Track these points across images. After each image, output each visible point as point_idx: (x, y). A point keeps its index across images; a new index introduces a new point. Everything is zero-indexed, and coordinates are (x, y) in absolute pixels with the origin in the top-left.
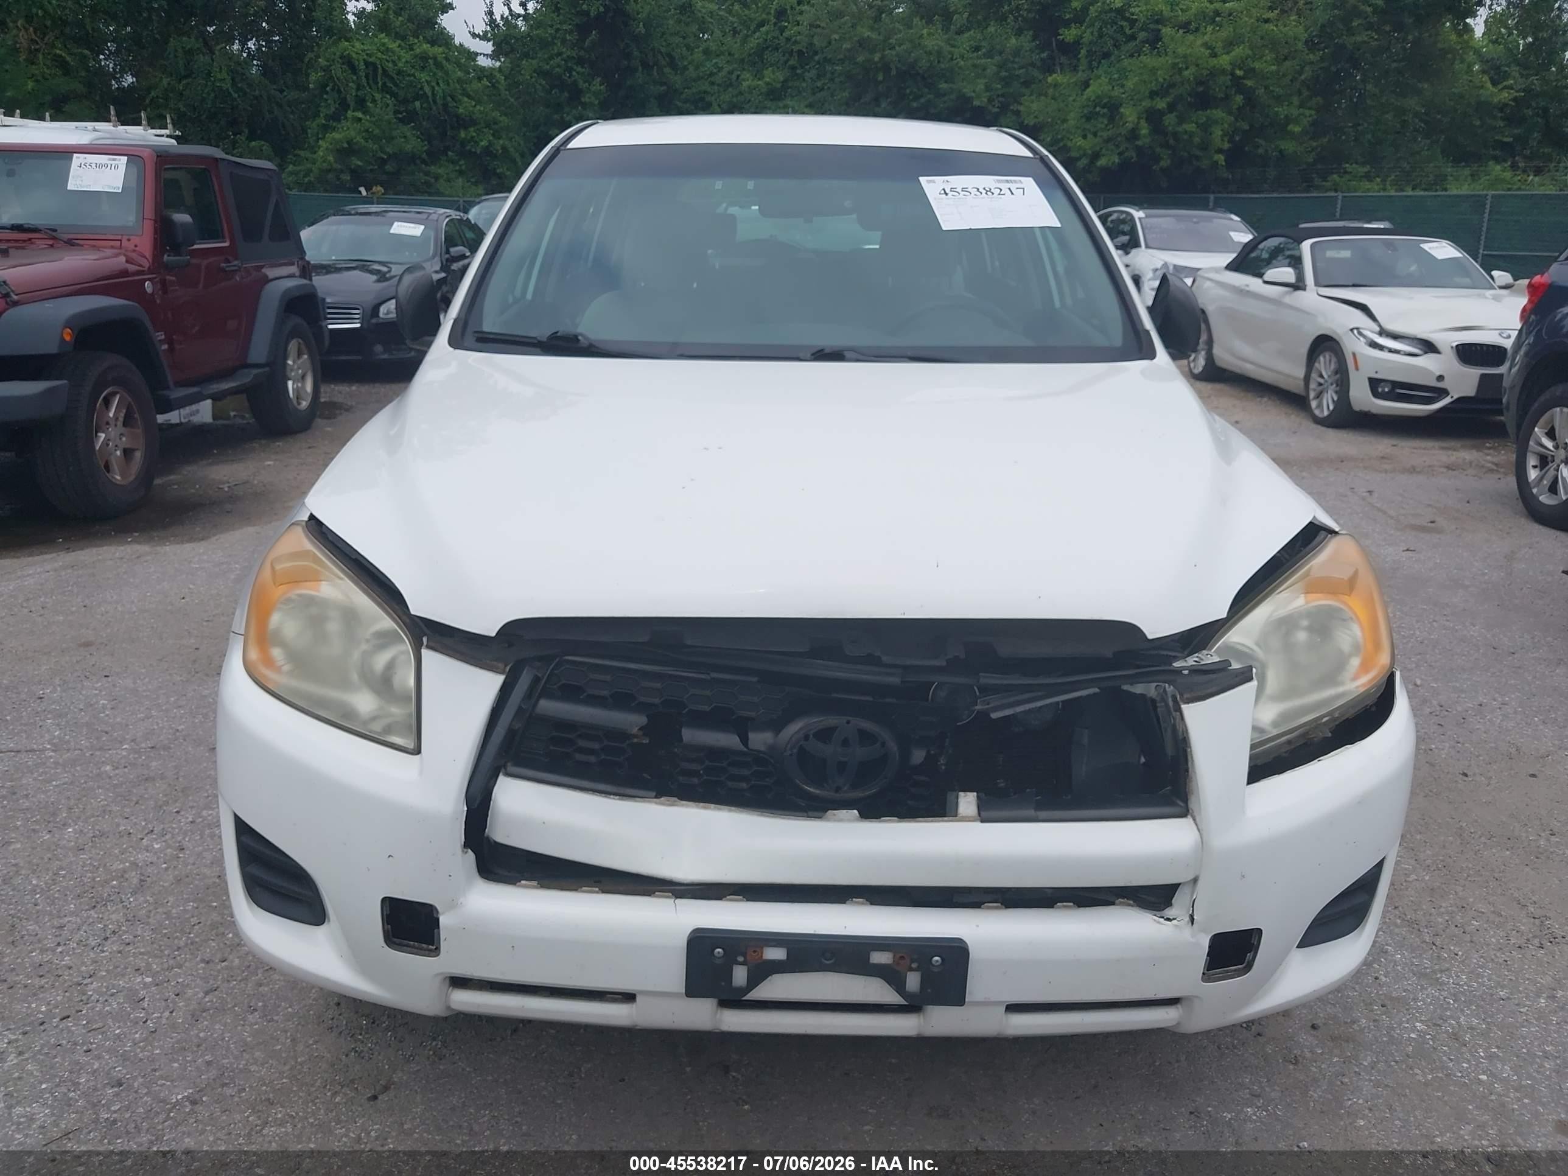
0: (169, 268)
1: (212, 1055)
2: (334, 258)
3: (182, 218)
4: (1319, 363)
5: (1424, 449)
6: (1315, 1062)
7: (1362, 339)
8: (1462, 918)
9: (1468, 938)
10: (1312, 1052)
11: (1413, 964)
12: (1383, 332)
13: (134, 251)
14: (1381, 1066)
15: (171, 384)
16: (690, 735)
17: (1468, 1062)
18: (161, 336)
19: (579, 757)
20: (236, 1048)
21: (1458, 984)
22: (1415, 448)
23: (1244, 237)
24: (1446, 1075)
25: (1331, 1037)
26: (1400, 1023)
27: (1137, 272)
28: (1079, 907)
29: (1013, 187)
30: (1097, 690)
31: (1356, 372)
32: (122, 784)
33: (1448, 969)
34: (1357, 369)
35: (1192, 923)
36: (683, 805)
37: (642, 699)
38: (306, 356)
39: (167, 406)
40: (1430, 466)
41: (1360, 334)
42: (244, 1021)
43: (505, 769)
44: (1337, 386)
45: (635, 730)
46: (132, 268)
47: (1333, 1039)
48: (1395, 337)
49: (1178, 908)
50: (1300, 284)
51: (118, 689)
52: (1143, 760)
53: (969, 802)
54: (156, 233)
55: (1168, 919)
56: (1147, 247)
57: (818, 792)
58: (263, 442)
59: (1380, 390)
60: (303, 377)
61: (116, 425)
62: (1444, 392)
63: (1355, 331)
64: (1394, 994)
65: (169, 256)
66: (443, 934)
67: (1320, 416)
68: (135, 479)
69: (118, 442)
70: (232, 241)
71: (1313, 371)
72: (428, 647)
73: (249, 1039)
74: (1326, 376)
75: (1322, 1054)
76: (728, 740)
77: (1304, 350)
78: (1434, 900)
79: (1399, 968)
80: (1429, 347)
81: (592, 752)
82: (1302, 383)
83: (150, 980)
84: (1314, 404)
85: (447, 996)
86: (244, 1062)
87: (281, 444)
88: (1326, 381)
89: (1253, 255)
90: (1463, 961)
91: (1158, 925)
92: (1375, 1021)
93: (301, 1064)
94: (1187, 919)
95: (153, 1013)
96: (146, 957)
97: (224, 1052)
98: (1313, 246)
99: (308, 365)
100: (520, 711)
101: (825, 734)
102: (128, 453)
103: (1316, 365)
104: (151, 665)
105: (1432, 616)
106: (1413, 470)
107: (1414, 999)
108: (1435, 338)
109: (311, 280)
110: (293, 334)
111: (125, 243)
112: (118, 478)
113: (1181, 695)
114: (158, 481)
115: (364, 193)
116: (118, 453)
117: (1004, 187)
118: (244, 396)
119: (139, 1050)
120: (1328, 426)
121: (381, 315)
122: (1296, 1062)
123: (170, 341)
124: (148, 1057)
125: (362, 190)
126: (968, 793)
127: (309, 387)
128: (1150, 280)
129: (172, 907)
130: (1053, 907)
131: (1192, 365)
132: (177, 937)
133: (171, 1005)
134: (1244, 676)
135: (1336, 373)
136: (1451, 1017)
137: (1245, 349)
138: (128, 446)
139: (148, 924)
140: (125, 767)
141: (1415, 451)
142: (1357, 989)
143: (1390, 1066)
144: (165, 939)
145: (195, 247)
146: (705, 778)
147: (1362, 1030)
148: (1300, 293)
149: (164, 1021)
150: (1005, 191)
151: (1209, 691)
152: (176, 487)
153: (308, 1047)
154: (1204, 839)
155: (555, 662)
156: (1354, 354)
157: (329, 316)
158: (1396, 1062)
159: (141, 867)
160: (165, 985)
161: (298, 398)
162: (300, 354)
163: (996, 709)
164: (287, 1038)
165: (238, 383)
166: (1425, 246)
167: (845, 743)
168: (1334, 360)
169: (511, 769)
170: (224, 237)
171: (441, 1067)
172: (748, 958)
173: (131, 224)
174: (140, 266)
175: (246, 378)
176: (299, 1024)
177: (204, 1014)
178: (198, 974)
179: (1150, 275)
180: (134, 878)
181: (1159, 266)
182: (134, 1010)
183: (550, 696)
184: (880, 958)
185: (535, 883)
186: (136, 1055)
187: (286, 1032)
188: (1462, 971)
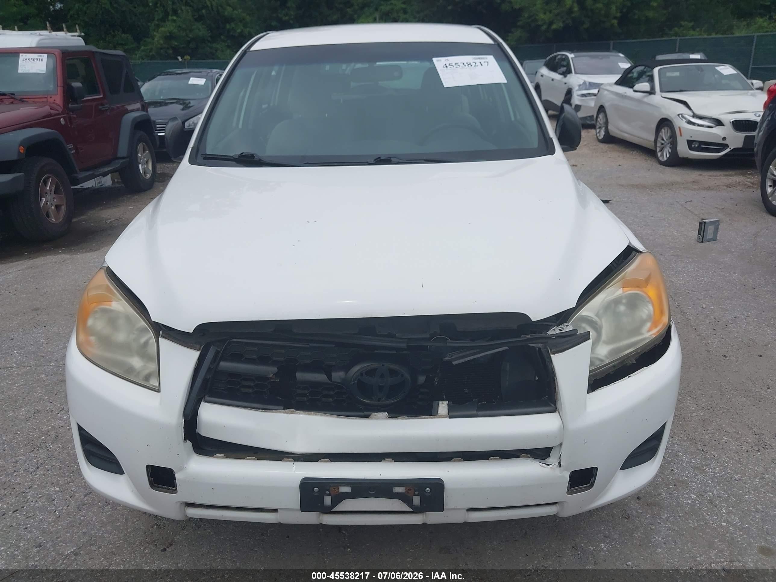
0: (73, 110)
1: (86, 528)
2: (162, 97)
3: (77, 84)
4: (662, 132)
5: (716, 176)
6: (638, 517)
7: (683, 119)
8: (719, 435)
9: (721, 447)
10: (637, 512)
11: (691, 462)
12: (695, 116)
13: (54, 103)
14: (671, 519)
15: (78, 170)
16: (300, 376)
17: (717, 515)
18: (71, 146)
19: (243, 390)
20: (98, 524)
21: (714, 473)
22: (711, 176)
23: (625, 65)
24: (705, 523)
25: (647, 503)
26: (684, 494)
27: (570, 87)
28: (502, 459)
29: (482, 61)
30: (507, 348)
31: (681, 137)
32: (49, 385)
33: (709, 464)
34: (681, 135)
35: (560, 467)
36: (297, 413)
37: (275, 359)
38: (148, 151)
39: (76, 182)
40: (718, 186)
41: (683, 117)
42: (103, 510)
43: (204, 398)
44: (671, 145)
45: (271, 376)
46: (53, 112)
47: (648, 504)
48: (701, 118)
49: (553, 459)
50: (653, 91)
51: (50, 333)
52: (537, 378)
53: (444, 407)
54: (64, 93)
55: (547, 465)
56: (576, 73)
57: (369, 402)
58: (129, 196)
59: (693, 146)
60: (147, 162)
61: (51, 194)
62: (726, 146)
63: (680, 116)
64: (681, 479)
65: (71, 104)
66: (178, 483)
67: (663, 160)
68: (63, 220)
69: (52, 202)
70: (104, 94)
71: (659, 137)
72: (163, 337)
73: (105, 520)
74: (665, 140)
75: (642, 513)
76: (321, 377)
77: (654, 126)
78: (705, 426)
79: (684, 464)
80: (718, 123)
81: (249, 387)
82: (653, 143)
83: (58, 489)
84: (659, 154)
85: (185, 511)
86: (101, 532)
87: (137, 197)
88: (665, 142)
89: (630, 75)
90: (718, 459)
91: (542, 468)
92: (670, 494)
93: (130, 532)
94: (557, 464)
95: (59, 507)
96: (56, 477)
97: (92, 527)
98: (659, 70)
99: (149, 155)
100: (209, 369)
101: (371, 372)
102: (58, 207)
103: (660, 134)
104: (67, 319)
105: (713, 270)
106: (708, 189)
107: (691, 481)
108: (722, 118)
109: (147, 111)
110: (140, 141)
111: (49, 98)
112: (54, 220)
113: (551, 350)
114: (74, 220)
115: (180, 59)
116: (53, 207)
117: (478, 61)
118: (118, 173)
119: (51, 527)
120: (666, 166)
121: (186, 127)
122: (628, 518)
123: (76, 148)
124: (55, 531)
125: (179, 58)
126: (444, 402)
127: (150, 167)
128: (577, 90)
129: (71, 450)
130: (488, 460)
131: (598, 135)
132: (72, 466)
133: (68, 503)
134: (586, 337)
135: (671, 138)
136: (710, 491)
137: (623, 126)
138: (57, 204)
139: (59, 459)
140: (52, 375)
141: (711, 177)
142: (662, 476)
143: (676, 519)
144: (67, 467)
145: (85, 99)
146: (310, 397)
147: (663, 499)
148: (652, 96)
149: (64, 511)
150: (478, 64)
151: (565, 347)
152: (84, 222)
153: (133, 523)
154: (564, 423)
155: (227, 342)
156: (680, 128)
157: (158, 129)
158: (680, 516)
159: (57, 429)
160: (66, 492)
161: (145, 173)
162: (144, 151)
163: (456, 359)
164: (123, 519)
165: (113, 168)
166: (718, 68)
167: (382, 376)
168: (669, 131)
169: (207, 398)
170: (100, 93)
171: (199, 532)
172: (331, 492)
173: (51, 89)
174: (57, 111)
175: (116, 165)
176: (130, 511)
177: (84, 507)
178: (82, 485)
179: (577, 88)
180: (53, 434)
181: (581, 83)
182: (50, 505)
183: (226, 360)
184: (398, 490)
185: (223, 455)
186: (49, 530)
187: (123, 515)
188: (717, 466)
